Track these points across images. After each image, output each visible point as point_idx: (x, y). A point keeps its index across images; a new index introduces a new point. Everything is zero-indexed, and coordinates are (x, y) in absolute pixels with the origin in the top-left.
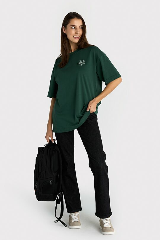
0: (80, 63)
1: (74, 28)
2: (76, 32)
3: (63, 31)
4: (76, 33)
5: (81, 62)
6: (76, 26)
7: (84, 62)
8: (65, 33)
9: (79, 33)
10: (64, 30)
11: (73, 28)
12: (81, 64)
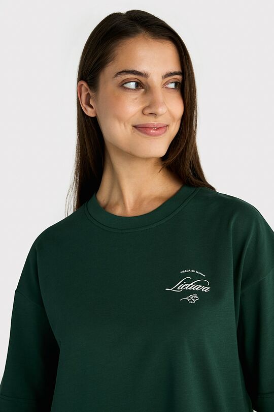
0: (181, 287)
1: (139, 85)
2: (149, 107)
3: (84, 105)
4: (148, 111)
5: (188, 282)
6: (145, 75)
7: (205, 284)
8: (90, 112)
9: (161, 110)
10: (88, 97)
11: (132, 85)
12: (192, 292)
